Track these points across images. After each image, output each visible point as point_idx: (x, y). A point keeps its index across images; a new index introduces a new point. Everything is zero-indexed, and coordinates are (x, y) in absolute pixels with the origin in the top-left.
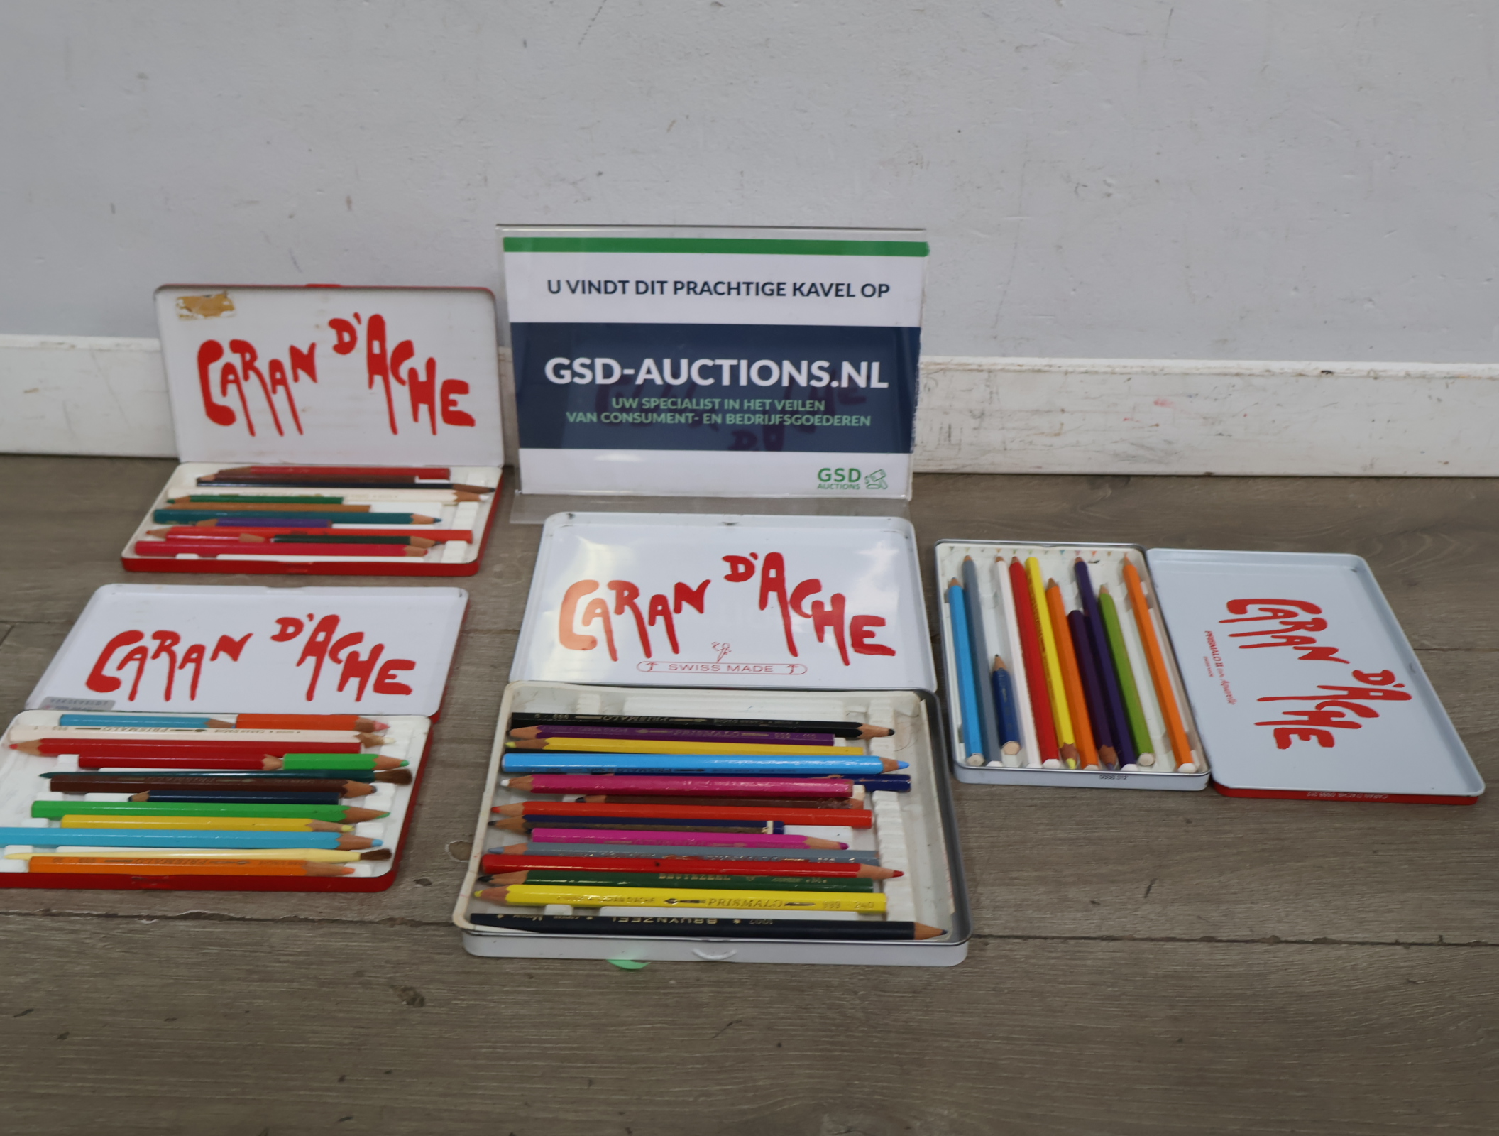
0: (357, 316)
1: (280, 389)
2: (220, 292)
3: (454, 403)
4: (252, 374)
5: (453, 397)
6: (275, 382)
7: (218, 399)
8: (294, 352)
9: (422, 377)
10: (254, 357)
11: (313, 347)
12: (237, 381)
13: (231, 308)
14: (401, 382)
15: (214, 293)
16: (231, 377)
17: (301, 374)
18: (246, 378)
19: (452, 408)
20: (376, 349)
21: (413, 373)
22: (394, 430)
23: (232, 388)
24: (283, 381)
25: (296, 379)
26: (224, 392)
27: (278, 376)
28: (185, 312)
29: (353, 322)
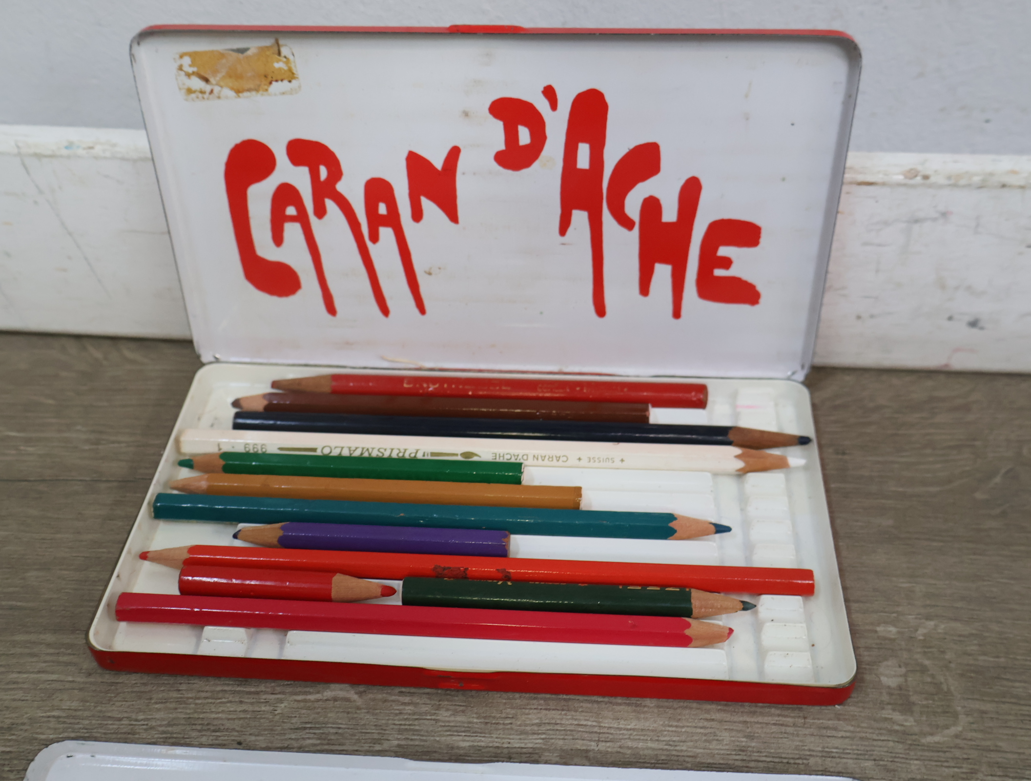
0: (549, 93)
1: (386, 233)
2: (268, 42)
3: (726, 263)
4: (330, 205)
5: (723, 251)
6: (375, 221)
7: (265, 248)
8: (415, 163)
9: (670, 214)
10: (336, 173)
11: (454, 154)
12: (302, 218)
13: (291, 76)
14: (626, 222)
15: (254, 45)
16: (291, 211)
17: (427, 204)
18: (321, 212)
19: (719, 272)
20: (583, 160)
21: (652, 206)
22: (600, 310)
23: (293, 231)
24: (393, 220)
25: (417, 215)
26: (278, 238)
27: (382, 209)
28: (197, 83)
29: (542, 105)
